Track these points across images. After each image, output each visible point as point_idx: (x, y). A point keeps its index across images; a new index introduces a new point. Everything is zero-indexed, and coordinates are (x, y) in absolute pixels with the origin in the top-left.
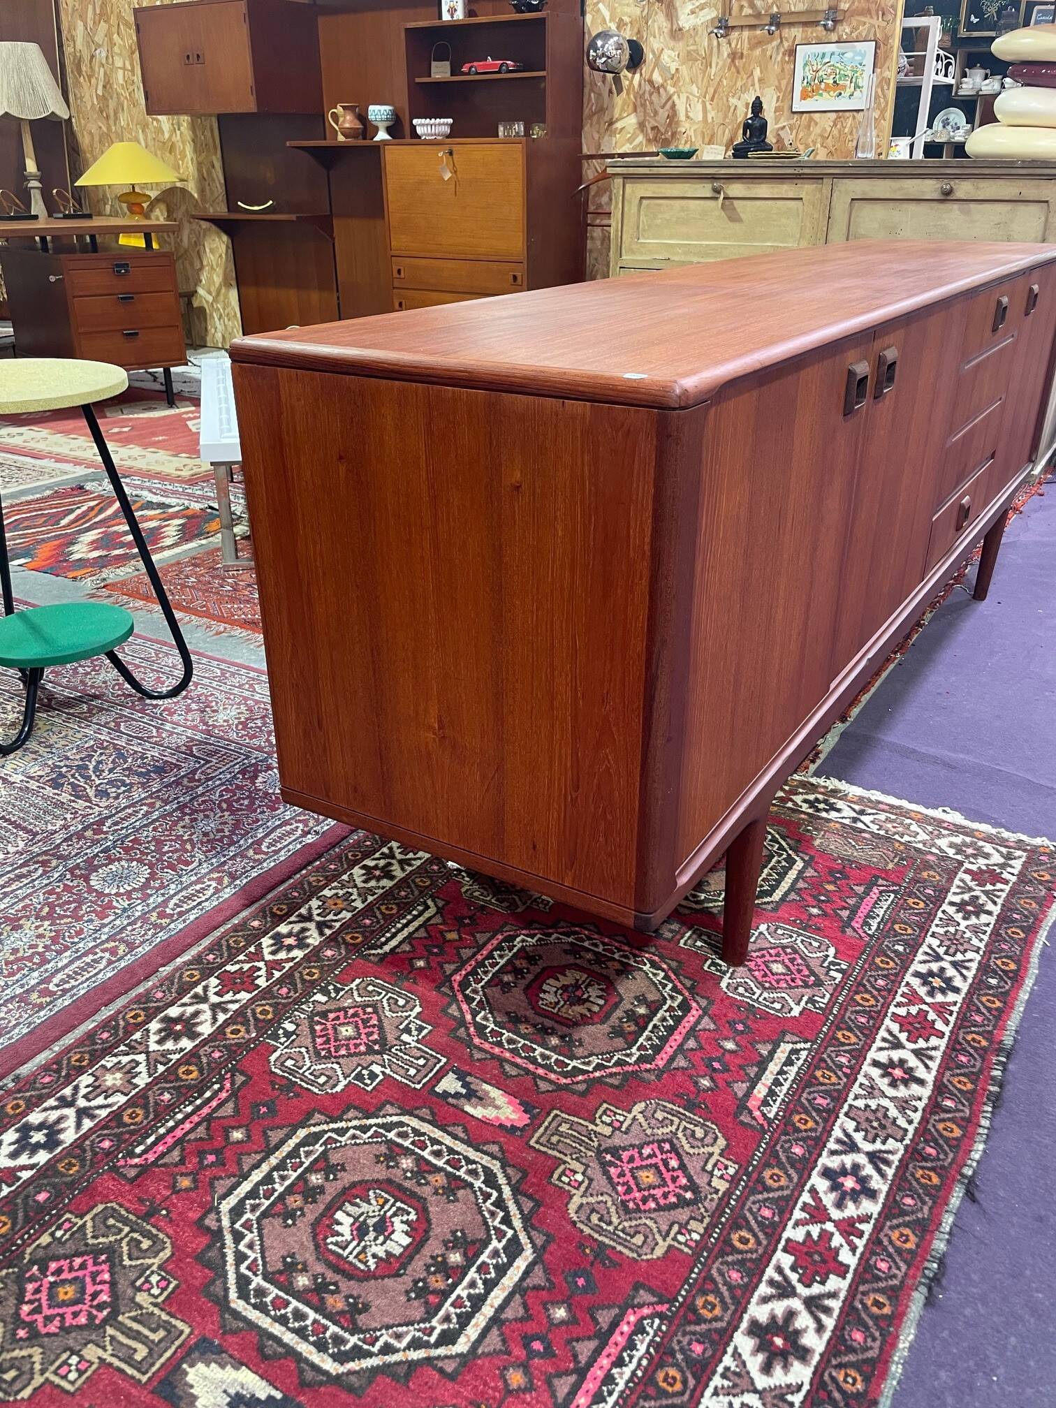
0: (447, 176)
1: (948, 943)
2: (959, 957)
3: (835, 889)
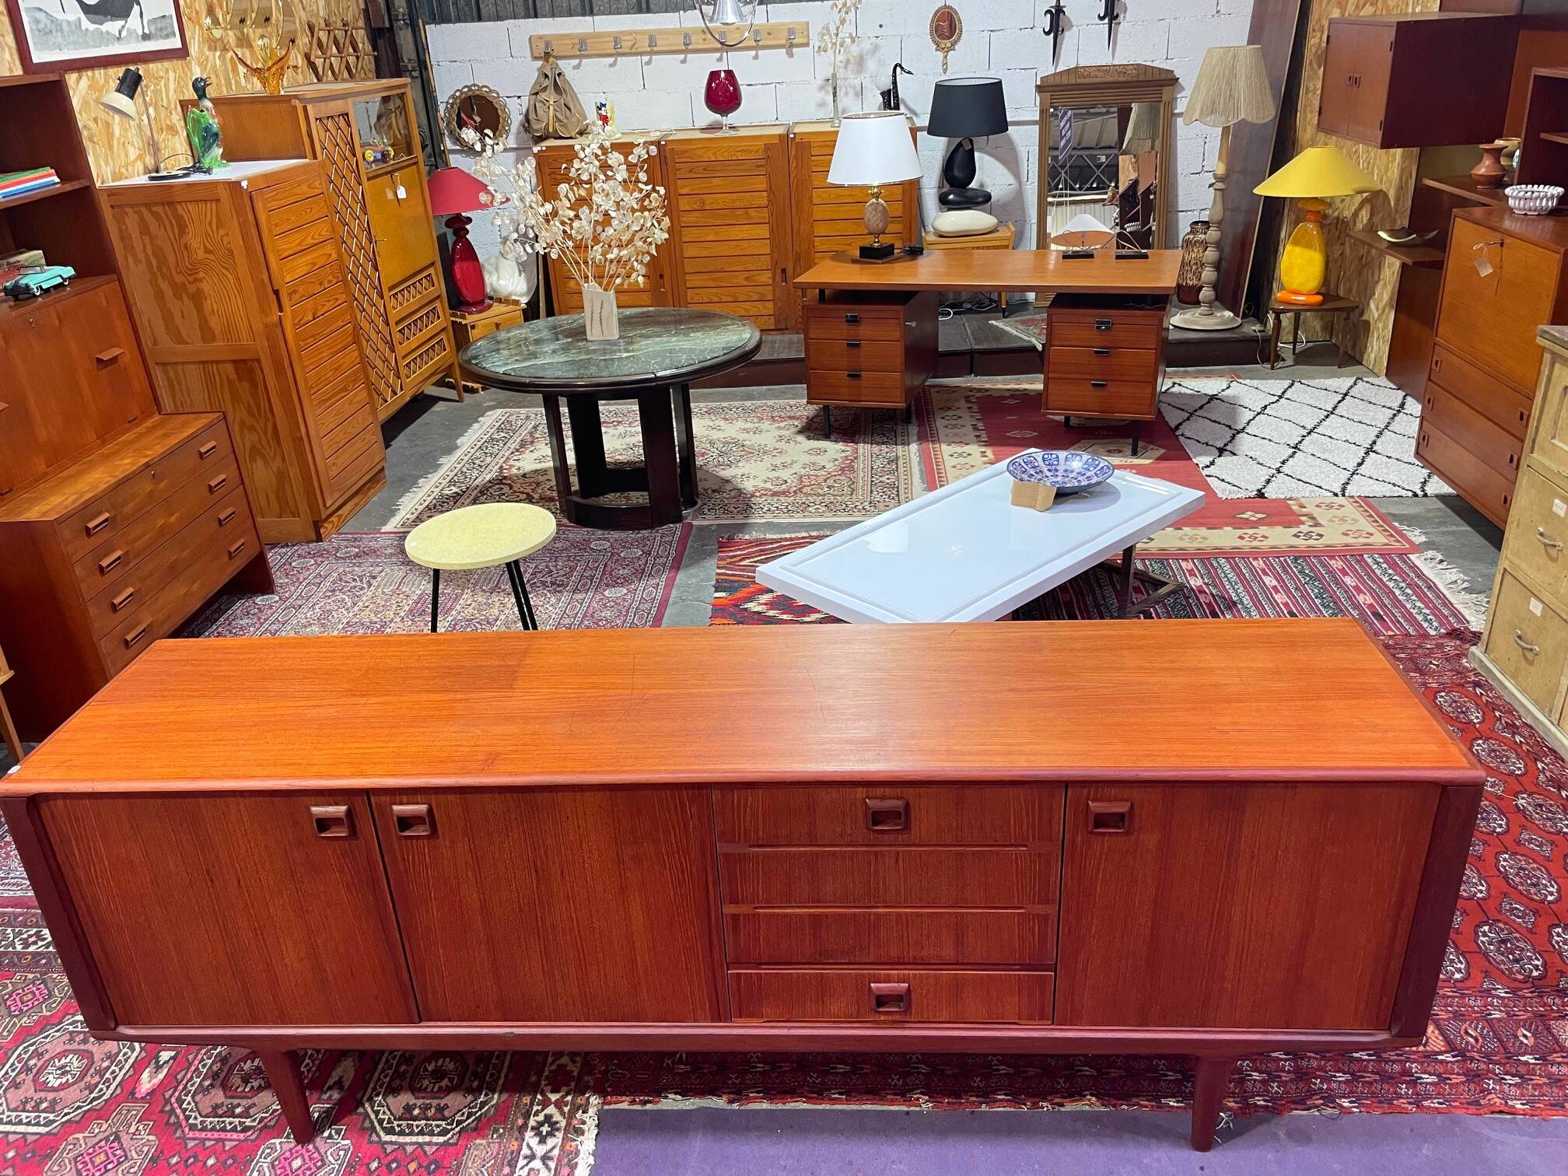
0: (1486, 271)
3: (412, 1171)
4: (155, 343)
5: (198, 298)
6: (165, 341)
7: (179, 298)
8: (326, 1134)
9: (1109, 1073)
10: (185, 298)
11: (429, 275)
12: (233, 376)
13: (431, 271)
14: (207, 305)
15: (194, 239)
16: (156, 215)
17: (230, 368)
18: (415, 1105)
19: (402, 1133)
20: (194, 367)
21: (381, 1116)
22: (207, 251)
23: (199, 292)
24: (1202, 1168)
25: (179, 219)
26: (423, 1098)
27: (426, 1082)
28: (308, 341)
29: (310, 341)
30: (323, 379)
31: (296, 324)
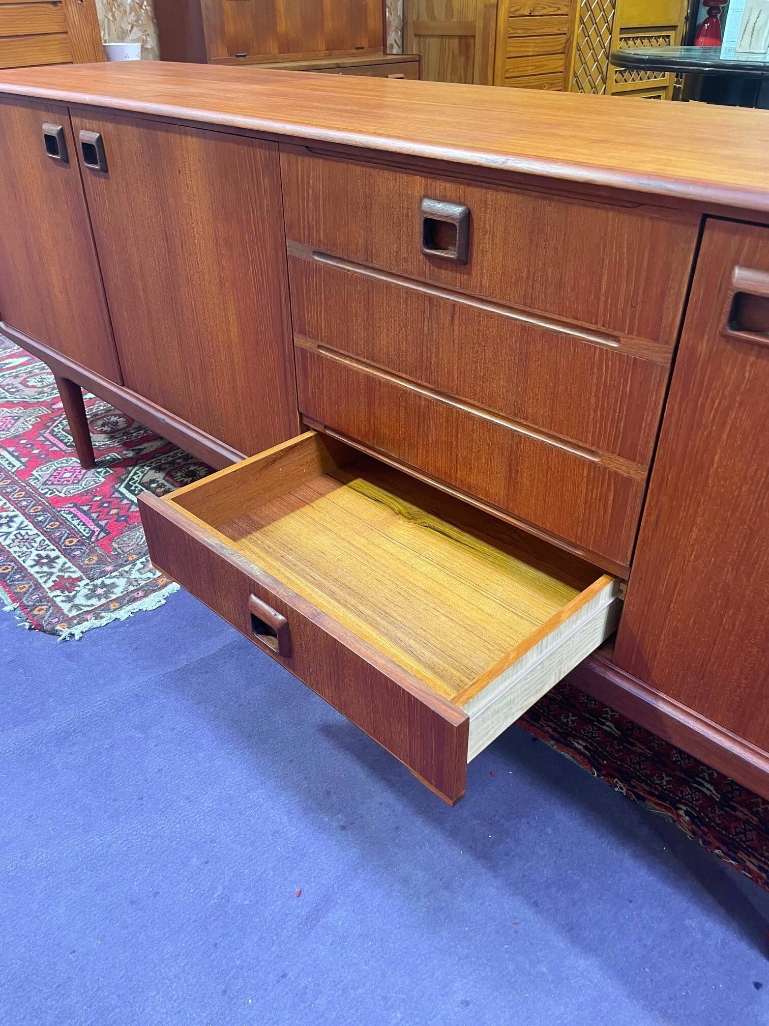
1: (26, 537)
2: (12, 536)
3: (111, 513)
4: (418, 18)
6: (424, 17)
8: (99, 470)
9: (735, 809)
11: (668, 36)
12: (457, 51)
13: (672, 34)
17: (456, 42)
18: (158, 481)
19: (132, 492)
20: (435, 40)
21: (135, 477)
24: (758, 985)
26: (167, 481)
27: (179, 474)
28: (518, 31)
29: (520, 32)
30: (521, 69)
31: (511, 12)
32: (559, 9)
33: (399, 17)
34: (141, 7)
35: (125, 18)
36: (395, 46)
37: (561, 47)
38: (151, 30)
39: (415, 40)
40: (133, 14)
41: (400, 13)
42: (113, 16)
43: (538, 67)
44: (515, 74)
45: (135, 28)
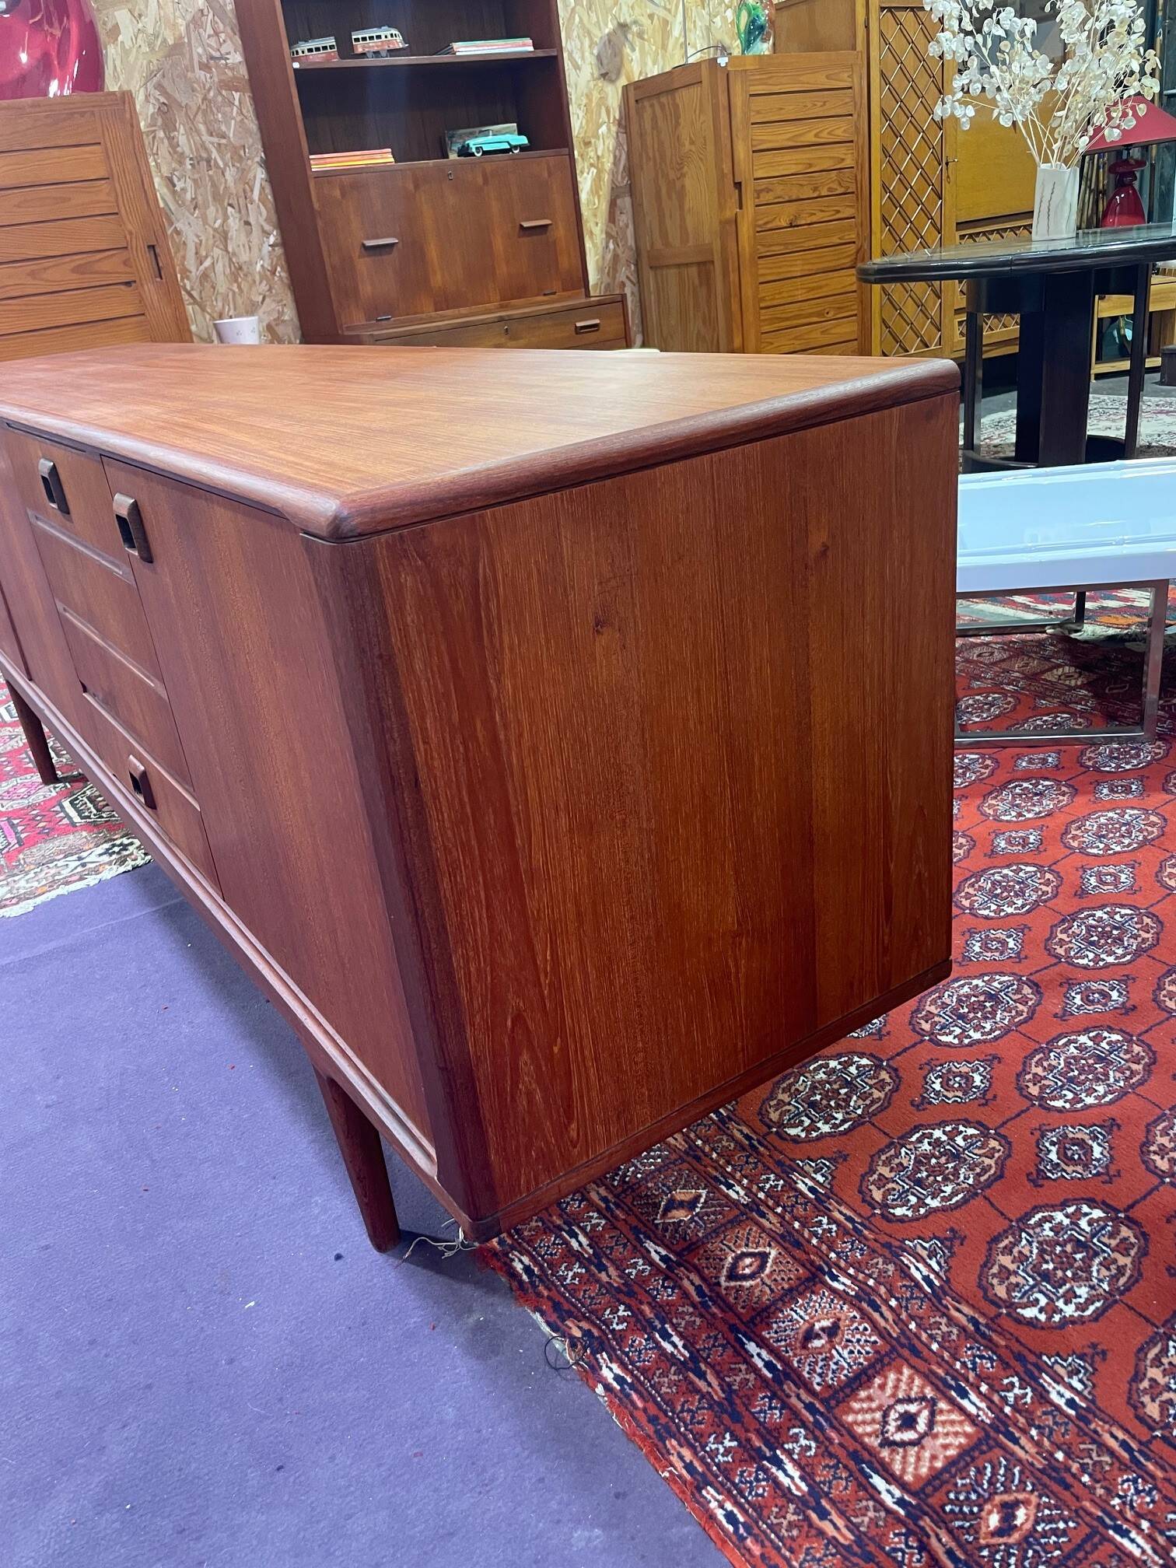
3: (39, 826)
4: (652, 246)
5: (681, 194)
6: (659, 245)
7: (670, 198)
10: (674, 196)
12: (697, 282)
14: (688, 204)
15: (685, 132)
16: (662, 106)
17: (694, 271)
20: (673, 271)
22: (692, 143)
23: (683, 186)
24: (338, 1257)
25: (676, 106)
28: (773, 248)
29: (777, 249)
30: (785, 295)
31: (759, 226)
32: (838, 212)
33: (630, 248)
34: (273, 273)
35: (254, 289)
36: (628, 283)
37: (849, 259)
38: (288, 299)
39: (651, 274)
40: (265, 282)
41: (631, 242)
42: (239, 287)
43: (813, 289)
44: (775, 303)
45: (267, 300)
